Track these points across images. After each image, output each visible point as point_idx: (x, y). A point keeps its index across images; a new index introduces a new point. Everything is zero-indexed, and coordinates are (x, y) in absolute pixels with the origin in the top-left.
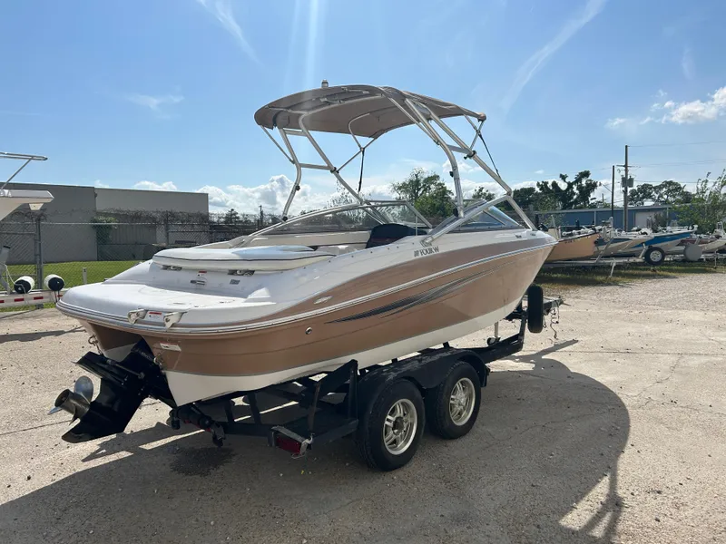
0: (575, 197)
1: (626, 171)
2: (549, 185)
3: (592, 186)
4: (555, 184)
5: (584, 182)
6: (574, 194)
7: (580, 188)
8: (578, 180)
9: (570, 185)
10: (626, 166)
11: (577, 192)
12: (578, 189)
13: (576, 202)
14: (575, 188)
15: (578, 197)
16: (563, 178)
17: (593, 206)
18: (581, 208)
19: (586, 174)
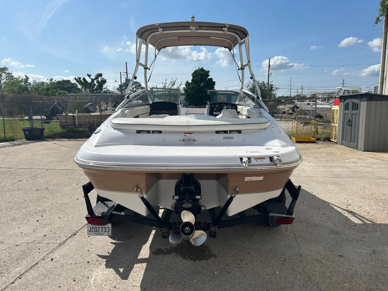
0: (96, 87)
1: (127, 75)
2: (82, 79)
3: (104, 82)
4: (84, 79)
5: (100, 80)
6: (95, 85)
7: (98, 82)
8: (97, 78)
9: (93, 80)
10: (127, 73)
11: (97, 84)
12: (97, 82)
13: (96, 90)
14: (95, 82)
15: (97, 87)
16: (89, 76)
17: (106, 92)
18: (99, 93)
19: (100, 75)
